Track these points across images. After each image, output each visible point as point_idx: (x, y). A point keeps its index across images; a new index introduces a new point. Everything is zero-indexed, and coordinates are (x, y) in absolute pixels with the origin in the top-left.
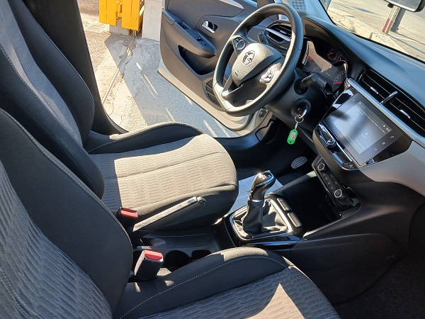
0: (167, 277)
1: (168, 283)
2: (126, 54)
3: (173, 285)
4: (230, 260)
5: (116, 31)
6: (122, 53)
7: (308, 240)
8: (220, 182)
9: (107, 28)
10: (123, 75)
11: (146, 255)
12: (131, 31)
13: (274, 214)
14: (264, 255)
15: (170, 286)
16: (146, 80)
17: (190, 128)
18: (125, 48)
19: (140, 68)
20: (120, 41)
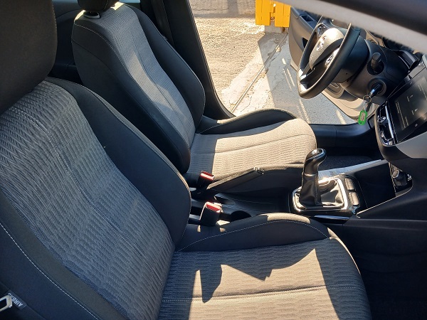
0: (222, 226)
1: (222, 229)
2: (275, 50)
3: (224, 232)
4: (271, 221)
5: (270, 30)
6: (271, 50)
7: (361, 218)
8: (294, 160)
9: (262, 29)
10: (267, 71)
11: (208, 206)
12: (284, 29)
13: (336, 192)
14: (306, 223)
15: (222, 233)
16: (287, 74)
17: (285, 113)
18: (275, 45)
19: (284, 63)
20: (272, 40)
